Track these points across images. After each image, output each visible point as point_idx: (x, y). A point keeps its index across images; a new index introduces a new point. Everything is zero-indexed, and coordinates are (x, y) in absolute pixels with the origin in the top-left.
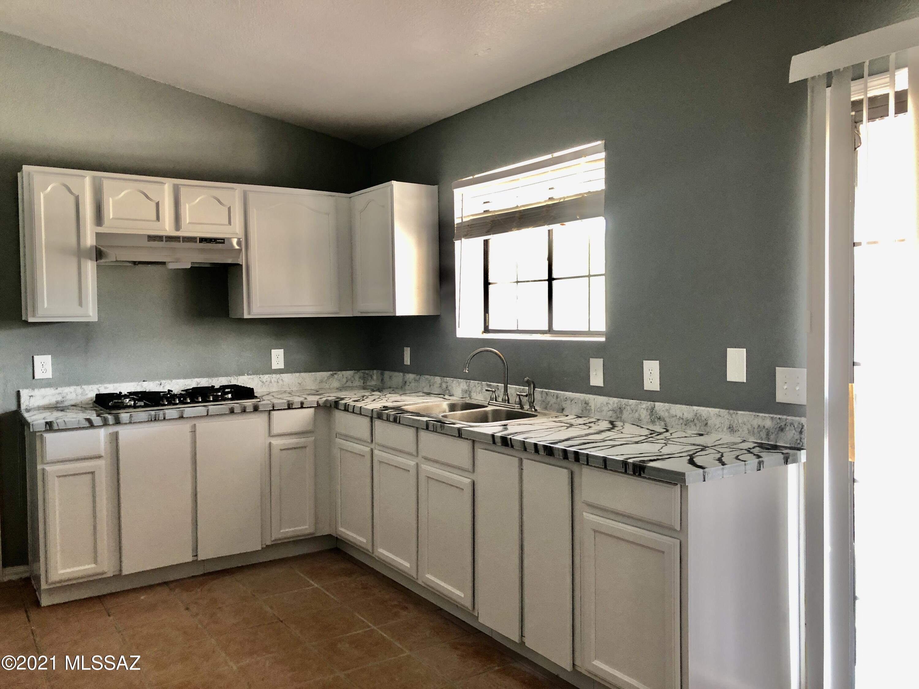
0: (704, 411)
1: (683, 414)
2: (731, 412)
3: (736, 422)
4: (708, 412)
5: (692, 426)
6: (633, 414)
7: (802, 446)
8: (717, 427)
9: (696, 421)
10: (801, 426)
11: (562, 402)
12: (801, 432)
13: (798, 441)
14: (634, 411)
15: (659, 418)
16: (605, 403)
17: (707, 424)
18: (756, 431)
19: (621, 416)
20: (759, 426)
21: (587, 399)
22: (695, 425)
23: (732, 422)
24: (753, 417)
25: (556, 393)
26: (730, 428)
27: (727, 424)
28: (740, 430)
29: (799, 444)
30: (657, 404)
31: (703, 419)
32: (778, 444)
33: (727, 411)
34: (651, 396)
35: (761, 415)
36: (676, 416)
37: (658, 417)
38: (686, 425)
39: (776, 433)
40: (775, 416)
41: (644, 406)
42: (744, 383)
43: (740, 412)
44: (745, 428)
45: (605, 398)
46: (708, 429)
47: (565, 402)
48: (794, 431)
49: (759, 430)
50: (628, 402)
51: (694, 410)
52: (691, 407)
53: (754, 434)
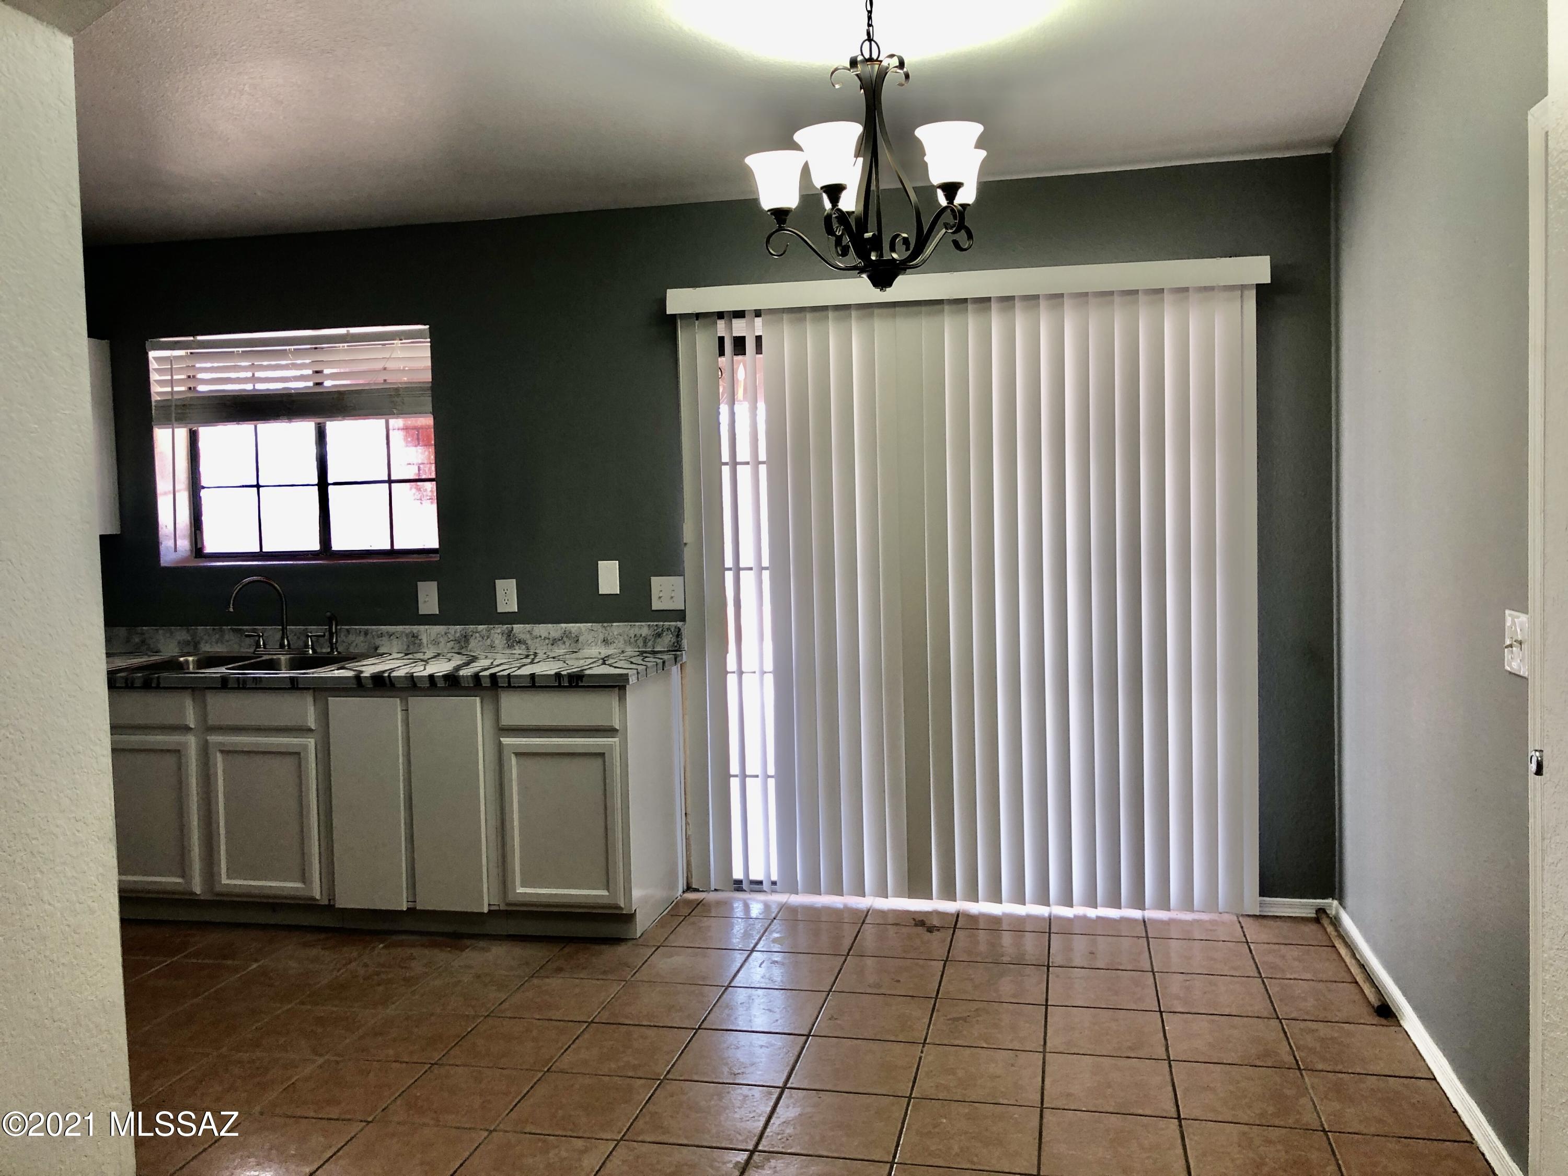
0: (573, 627)
1: (549, 633)
2: (605, 624)
3: (611, 634)
4: (579, 627)
5: (561, 645)
6: (484, 641)
7: (679, 648)
8: (590, 642)
9: (565, 639)
10: (677, 630)
11: (374, 639)
12: (678, 636)
13: (676, 644)
14: (485, 638)
15: (519, 642)
16: (443, 633)
17: (578, 640)
18: (632, 640)
19: (466, 645)
20: (635, 635)
21: (415, 631)
22: (564, 643)
23: (606, 635)
24: (629, 627)
25: (363, 629)
26: (604, 641)
27: (601, 637)
28: (616, 642)
29: (676, 647)
30: (515, 626)
31: (573, 635)
32: (655, 650)
33: (601, 624)
34: (509, 618)
35: (637, 624)
36: (540, 637)
37: (517, 640)
38: (553, 645)
39: (653, 639)
40: (652, 623)
41: (499, 631)
42: (617, 594)
43: (615, 624)
44: (621, 639)
45: (442, 627)
46: (580, 645)
47: (381, 639)
48: (671, 636)
49: (636, 639)
50: (476, 628)
51: (562, 628)
52: (558, 625)
53: (630, 643)
